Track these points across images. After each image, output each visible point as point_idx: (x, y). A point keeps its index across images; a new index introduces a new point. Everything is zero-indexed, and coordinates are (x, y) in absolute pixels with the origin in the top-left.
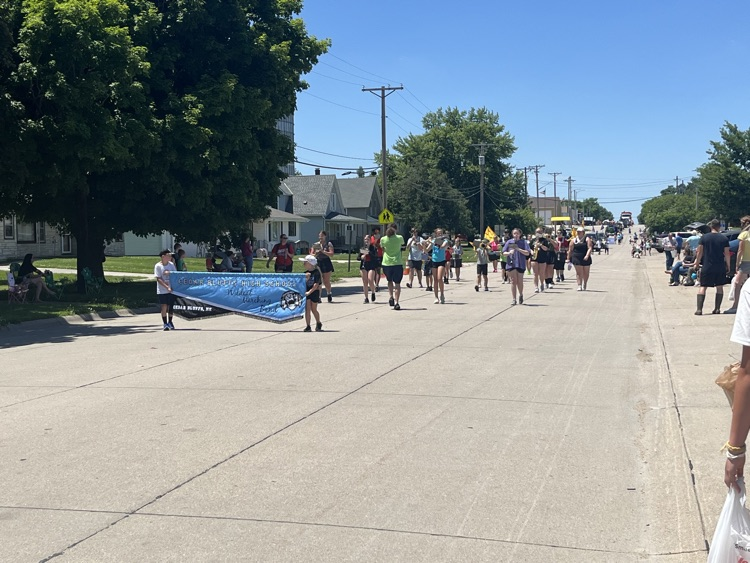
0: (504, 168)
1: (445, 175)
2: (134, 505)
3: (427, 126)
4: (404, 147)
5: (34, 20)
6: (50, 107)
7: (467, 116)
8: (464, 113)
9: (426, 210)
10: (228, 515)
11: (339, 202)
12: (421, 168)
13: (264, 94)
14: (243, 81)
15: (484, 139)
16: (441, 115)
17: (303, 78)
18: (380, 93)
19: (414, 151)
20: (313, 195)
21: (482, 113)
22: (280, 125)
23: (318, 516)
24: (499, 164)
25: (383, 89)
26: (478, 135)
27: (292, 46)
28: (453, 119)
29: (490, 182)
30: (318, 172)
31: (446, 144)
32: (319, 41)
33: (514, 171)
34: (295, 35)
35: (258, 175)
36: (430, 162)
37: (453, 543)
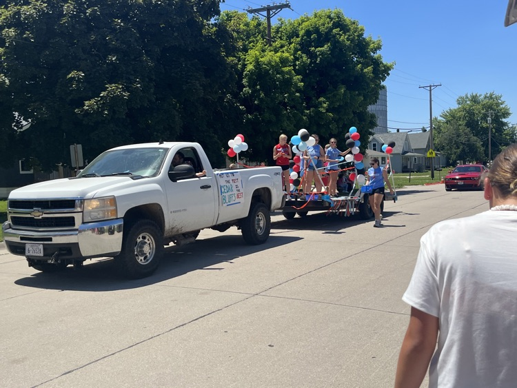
0: (505, 124)
1: (469, 129)
2: (258, 291)
3: (459, 104)
4: (446, 115)
5: (250, 67)
6: (258, 108)
7: (482, 97)
8: (480, 96)
9: (458, 148)
10: (297, 298)
11: (409, 146)
12: (455, 126)
13: (359, 95)
14: (349, 88)
15: (492, 109)
16: (467, 97)
17: (382, 83)
18: (429, 88)
19: (452, 117)
21: (491, 97)
22: (371, 108)
23: (338, 301)
24: (502, 122)
25: (430, 86)
26: (490, 107)
27: (374, 69)
28: (475, 100)
29: (496, 132)
30: (398, 131)
31: (470, 113)
32: (389, 64)
33: (510, 126)
34: (376, 63)
36: (461, 123)
37: (397, 317)
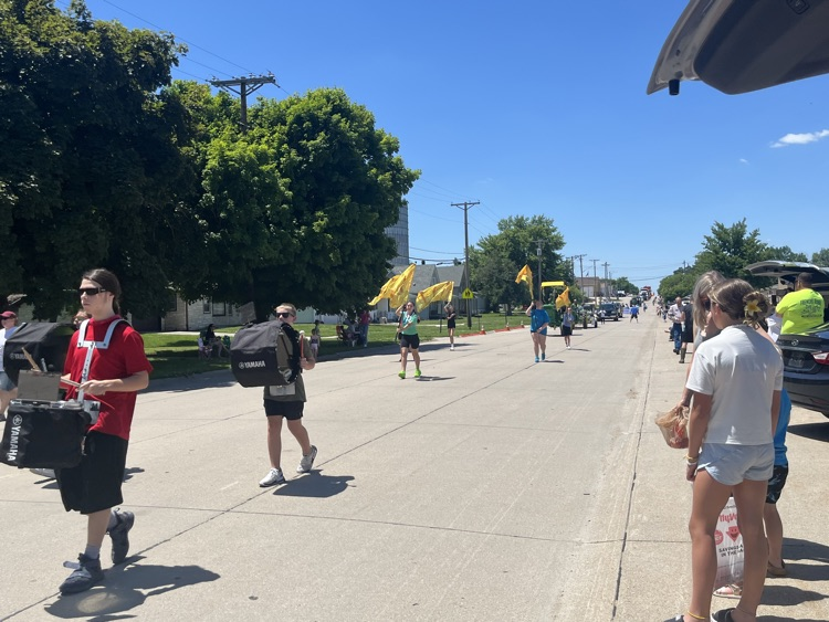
0: (558, 257)
1: (514, 263)
2: (230, 505)
3: (501, 229)
4: (485, 244)
5: (212, 163)
6: (226, 223)
7: (530, 221)
8: (527, 219)
9: (501, 288)
10: (293, 512)
12: (497, 259)
13: (373, 210)
15: (541, 237)
16: (511, 221)
17: (403, 197)
18: (463, 207)
19: (491, 246)
20: (420, 279)
21: (541, 219)
22: (388, 231)
23: (355, 513)
24: (554, 254)
25: (466, 204)
26: (537, 234)
27: (393, 175)
28: (520, 224)
29: (547, 267)
30: (423, 263)
31: (514, 241)
32: (413, 172)
33: (564, 259)
34: (396, 168)
35: (372, 267)
36: (503, 254)
37: (443, 534)
